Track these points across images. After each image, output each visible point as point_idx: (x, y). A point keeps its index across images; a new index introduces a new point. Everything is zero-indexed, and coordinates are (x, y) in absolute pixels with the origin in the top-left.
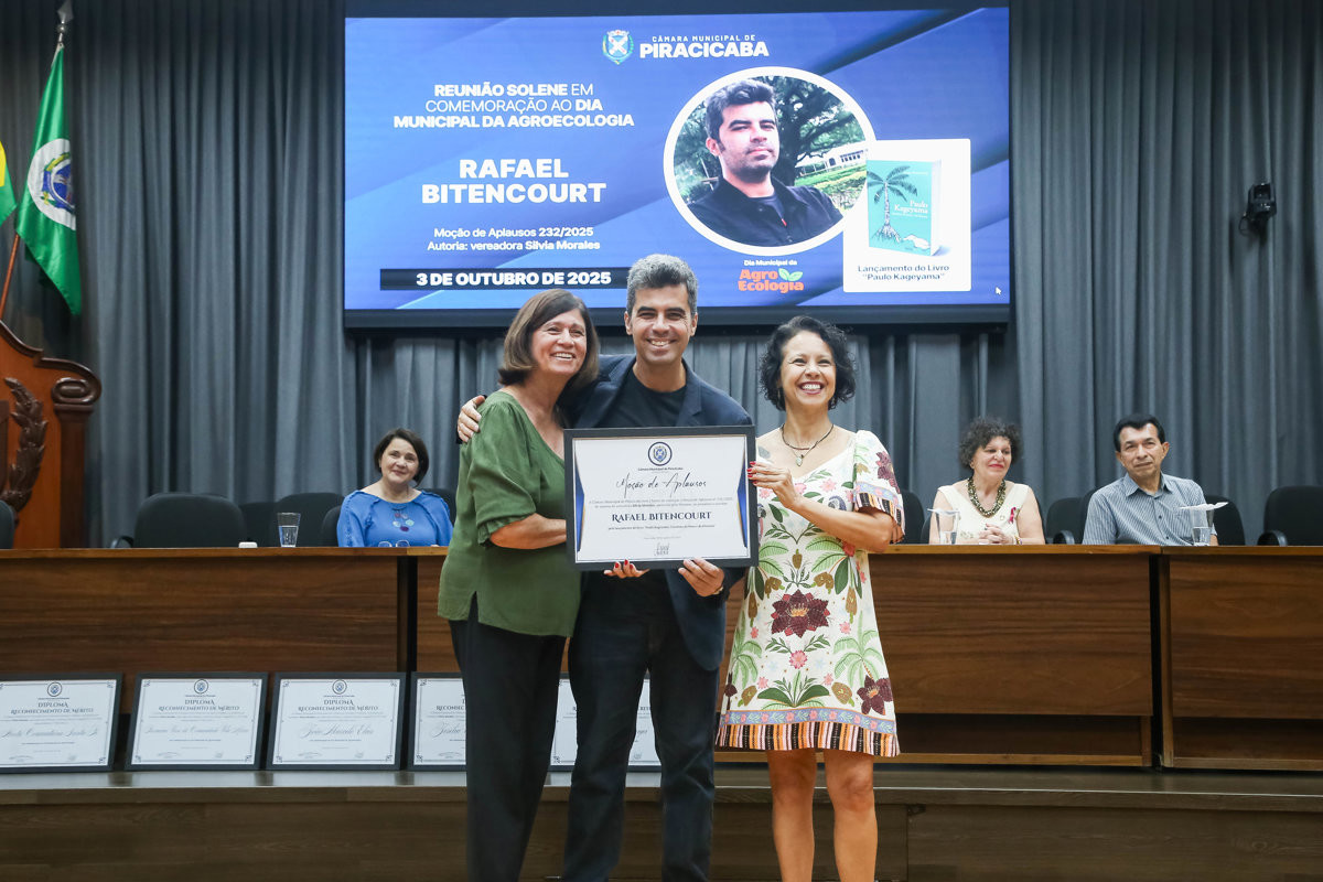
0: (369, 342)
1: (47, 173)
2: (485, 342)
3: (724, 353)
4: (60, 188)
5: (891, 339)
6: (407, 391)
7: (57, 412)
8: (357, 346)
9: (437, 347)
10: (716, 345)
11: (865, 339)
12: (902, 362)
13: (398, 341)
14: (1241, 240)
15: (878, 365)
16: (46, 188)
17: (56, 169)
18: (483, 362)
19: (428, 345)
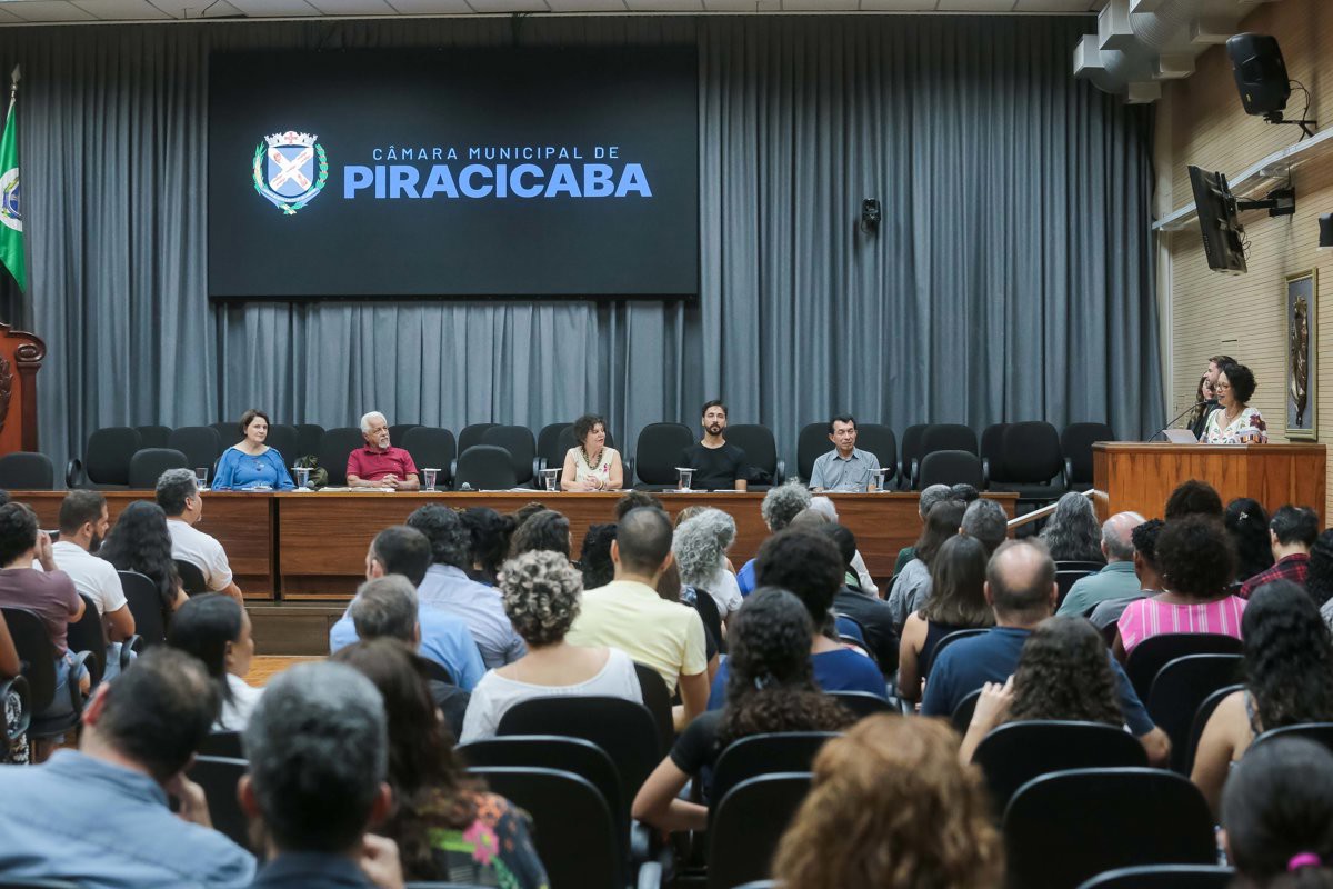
0: (226, 305)
1: (6, 194)
2: (311, 305)
3: (489, 313)
4: (14, 204)
5: (613, 304)
6: (255, 342)
7: (19, 368)
8: (217, 308)
9: (276, 308)
10: (483, 308)
11: (594, 304)
12: (621, 320)
13: (248, 304)
14: (863, 235)
15: (603, 322)
16: (5, 205)
17: (12, 191)
18: (310, 320)
19: (270, 307)
